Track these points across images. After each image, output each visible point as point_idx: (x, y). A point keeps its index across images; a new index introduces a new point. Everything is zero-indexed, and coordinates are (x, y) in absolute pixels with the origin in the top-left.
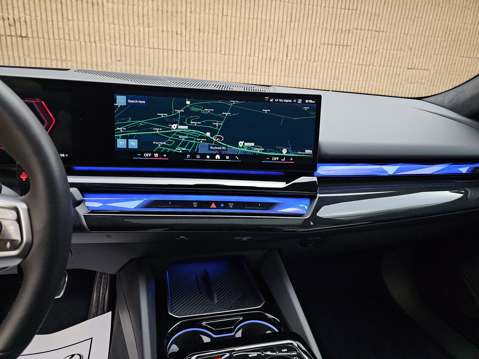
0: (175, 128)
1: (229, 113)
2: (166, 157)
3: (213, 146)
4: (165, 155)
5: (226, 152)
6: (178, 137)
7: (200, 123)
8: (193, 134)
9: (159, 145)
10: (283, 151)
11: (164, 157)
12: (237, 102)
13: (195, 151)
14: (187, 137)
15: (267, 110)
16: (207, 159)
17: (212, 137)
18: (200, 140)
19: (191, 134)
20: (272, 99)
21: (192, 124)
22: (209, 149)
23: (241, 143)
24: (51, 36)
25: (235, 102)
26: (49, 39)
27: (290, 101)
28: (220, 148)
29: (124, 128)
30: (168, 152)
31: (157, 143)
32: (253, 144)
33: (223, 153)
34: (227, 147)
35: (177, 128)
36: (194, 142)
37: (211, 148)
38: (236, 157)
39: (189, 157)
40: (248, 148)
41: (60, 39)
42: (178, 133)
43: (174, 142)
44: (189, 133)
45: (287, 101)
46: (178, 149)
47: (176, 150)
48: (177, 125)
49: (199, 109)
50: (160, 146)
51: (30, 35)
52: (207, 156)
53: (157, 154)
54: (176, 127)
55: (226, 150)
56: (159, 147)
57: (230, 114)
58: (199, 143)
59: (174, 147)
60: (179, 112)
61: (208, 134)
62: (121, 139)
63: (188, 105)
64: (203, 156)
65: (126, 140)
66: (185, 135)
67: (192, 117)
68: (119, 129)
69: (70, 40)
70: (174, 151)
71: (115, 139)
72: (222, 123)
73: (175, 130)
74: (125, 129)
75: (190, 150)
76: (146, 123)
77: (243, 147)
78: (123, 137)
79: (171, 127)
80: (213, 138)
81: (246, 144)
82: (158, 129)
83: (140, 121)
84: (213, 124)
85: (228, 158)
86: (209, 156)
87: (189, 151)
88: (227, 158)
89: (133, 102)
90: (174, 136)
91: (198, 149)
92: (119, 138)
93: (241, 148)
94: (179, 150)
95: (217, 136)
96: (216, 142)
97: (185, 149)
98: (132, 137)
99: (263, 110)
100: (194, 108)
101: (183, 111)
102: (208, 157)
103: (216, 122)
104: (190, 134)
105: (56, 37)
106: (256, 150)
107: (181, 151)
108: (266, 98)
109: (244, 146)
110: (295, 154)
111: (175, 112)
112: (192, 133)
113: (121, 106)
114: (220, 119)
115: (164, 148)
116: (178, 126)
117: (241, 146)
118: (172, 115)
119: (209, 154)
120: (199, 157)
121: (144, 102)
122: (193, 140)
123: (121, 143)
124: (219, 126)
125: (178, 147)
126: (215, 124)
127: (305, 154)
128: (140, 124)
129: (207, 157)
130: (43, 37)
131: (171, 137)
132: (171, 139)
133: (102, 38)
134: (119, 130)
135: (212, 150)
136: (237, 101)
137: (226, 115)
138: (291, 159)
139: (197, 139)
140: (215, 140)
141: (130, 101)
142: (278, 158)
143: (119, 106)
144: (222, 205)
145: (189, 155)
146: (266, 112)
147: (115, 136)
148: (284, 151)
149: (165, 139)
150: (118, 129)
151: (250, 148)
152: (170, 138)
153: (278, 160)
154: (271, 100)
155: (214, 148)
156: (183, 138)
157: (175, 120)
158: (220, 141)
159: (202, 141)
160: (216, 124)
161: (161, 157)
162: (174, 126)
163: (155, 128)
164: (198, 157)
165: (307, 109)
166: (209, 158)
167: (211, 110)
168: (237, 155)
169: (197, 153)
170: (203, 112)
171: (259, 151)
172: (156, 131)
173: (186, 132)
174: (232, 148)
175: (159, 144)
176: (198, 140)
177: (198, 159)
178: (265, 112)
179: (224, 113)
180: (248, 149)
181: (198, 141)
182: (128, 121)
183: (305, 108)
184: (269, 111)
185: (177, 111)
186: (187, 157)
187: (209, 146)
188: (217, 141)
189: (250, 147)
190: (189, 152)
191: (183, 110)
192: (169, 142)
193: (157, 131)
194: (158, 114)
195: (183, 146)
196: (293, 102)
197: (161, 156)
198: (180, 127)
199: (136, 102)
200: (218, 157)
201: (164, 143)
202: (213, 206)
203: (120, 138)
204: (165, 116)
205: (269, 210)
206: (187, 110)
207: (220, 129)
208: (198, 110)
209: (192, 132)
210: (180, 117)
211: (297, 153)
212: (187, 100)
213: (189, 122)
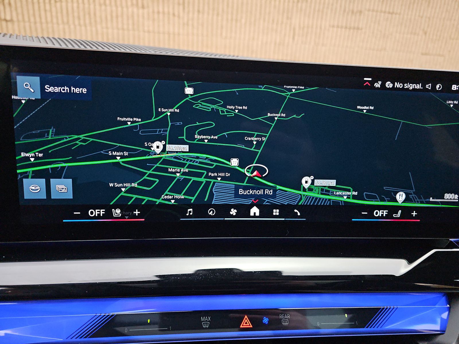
0: (158, 151)
1: (282, 115)
2: (139, 216)
3: (245, 188)
4: (137, 213)
5: (272, 200)
6: (166, 170)
7: (216, 137)
8: (200, 163)
9: (123, 189)
10: (397, 196)
11: (134, 216)
12: (302, 89)
13: (206, 200)
14: (187, 170)
15: (368, 108)
16: (232, 216)
17: (243, 168)
18: (216, 174)
19: (197, 162)
20: (380, 82)
21: (200, 140)
22: (237, 195)
23: (306, 181)
24: (38, 19)
25: (296, 90)
26: (35, 23)
27: (418, 86)
28: (261, 192)
29: (40, 152)
30: (143, 203)
31: (117, 185)
32: (333, 183)
33: (268, 202)
34: (275, 190)
35: (164, 150)
36: (203, 180)
37: (241, 192)
38: (296, 211)
39: (191, 214)
40: (322, 190)
41: (47, 22)
42: (166, 162)
43: (158, 180)
44: (191, 161)
45: (411, 86)
46: (166, 197)
47: (163, 200)
48: (163, 142)
49: (213, 106)
50: (125, 193)
51: (15, 19)
52: (232, 210)
53: (118, 211)
54: (161, 147)
55: (274, 196)
56: (122, 194)
57: (284, 115)
58: (214, 183)
59: (157, 192)
60: (169, 114)
61: (235, 162)
62: (32, 178)
63: (190, 97)
64: (223, 209)
65: (44, 180)
66: (183, 165)
67: (198, 124)
68: (27, 155)
69: (58, 23)
70: (158, 201)
71: (17, 180)
72: (265, 136)
73: (159, 154)
74: (41, 155)
75: (193, 199)
76: (91, 140)
77: (310, 189)
78: (37, 175)
79: (150, 148)
80: (244, 171)
81: (319, 182)
82: (118, 154)
83: (76, 137)
84: (246, 138)
85: (278, 214)
86: (236, 211)
87: (191, 200)
88: (274, 214)
89: (57, 90)
90: (157, 169)
91: (212, 195)
92: (27, 177)
93: (307, 190)
94: (169, 200)
95: (254, 165)
96: (251, 180)
97: (183, 197)
98: (58, 174)
99: (359, 107)
100: (203, 103)
101: (178, 111)
102: (233, 212)
103: (252, 136)
104: (195, 164)
105: (43, 20)
106: (340, 196)
107: (173, 201)
108: (365, 79)
109: (313, 187)
110: (422, 202)
111: (158, 114)
112: (198, 160)
113: (29, 101)
114: (262, 127)
115: (135, 196)
116: (167, 145)
117: (306, 186)
118: (153, 120)
119: (235, 207)
120: (213, 213)
121: (85, 90)
122: (200, 175)
123: (33, 188)
124: (259, 143)
125: (166, 192)
126: (250, 139)
127: (442, 203)
128: (77, 142)
129: (231, 213)
130: (29, 21)
131: (150, 172)
132: (150, 175)
133: (93, 21)
134: (27, 159)
135: (243, 196)
136: (301, 87)
137: (276, 118)
138: (414, 214)
139: (210, 174)
140: (248, 174)
141: (51, 89)
142: (385, 213)
143: (23, 102)
144: (266, 320)
145: (191, 210)
146: (365, 111)
147: (18, 171)
148: (401, 197)
149: (136, 175)
150: (23, 155)
151: (326, 191)
152: (148, 172)
153: (387, 217)
154: (378, 85)
155: (247, 192)
156: (178, 172)
157: (160, 131)
158: (262, 178)
159: (220, 177)
160: (253, 139)
161: (127, 217)
162: (157, 146)
163: (112, 151)
164: (211, 213)
165: (454, 104)
166: (234, 214)
167: (241, 108)
168: (297, 207)
169: (209, 205)
170: (223, 112)
171: (345, 197)
172: (114, 157)
173: (184, 159)
174: (286, 191)
175: (123, 187)
176: (212, 175)
177: (210, 216)
178: (362, 110)
179: (272, 115)
180: (322, 194)
181: (211, 177)
182: (48, 135)
183: (450, 102)
184: (372, 108)
185: (163, 110)
186: (188, 214)
187: (237, 188)
188: (254, 176)
189: (327, 188)
190: (192, 202)
191: (177, 108)
192: (146, 183)
193: (118, 158)
194: (118, 118)
195: (177, 189)
196: (425, 90)
197: (127, 213)
198: (170, 147)
199: (64, 90)
200: (255, 211)
201: (135, 185)
202: (246, 323)
203: (30, 176)
204: (136, 122)
205: (367, 327)
206: (187, 107)
207: (260, 151)
208: (212, 109)
209: (198, 158)
210: (170, 124)
211: (427, 200)
212: (186, 84)
213: (191, 137)
